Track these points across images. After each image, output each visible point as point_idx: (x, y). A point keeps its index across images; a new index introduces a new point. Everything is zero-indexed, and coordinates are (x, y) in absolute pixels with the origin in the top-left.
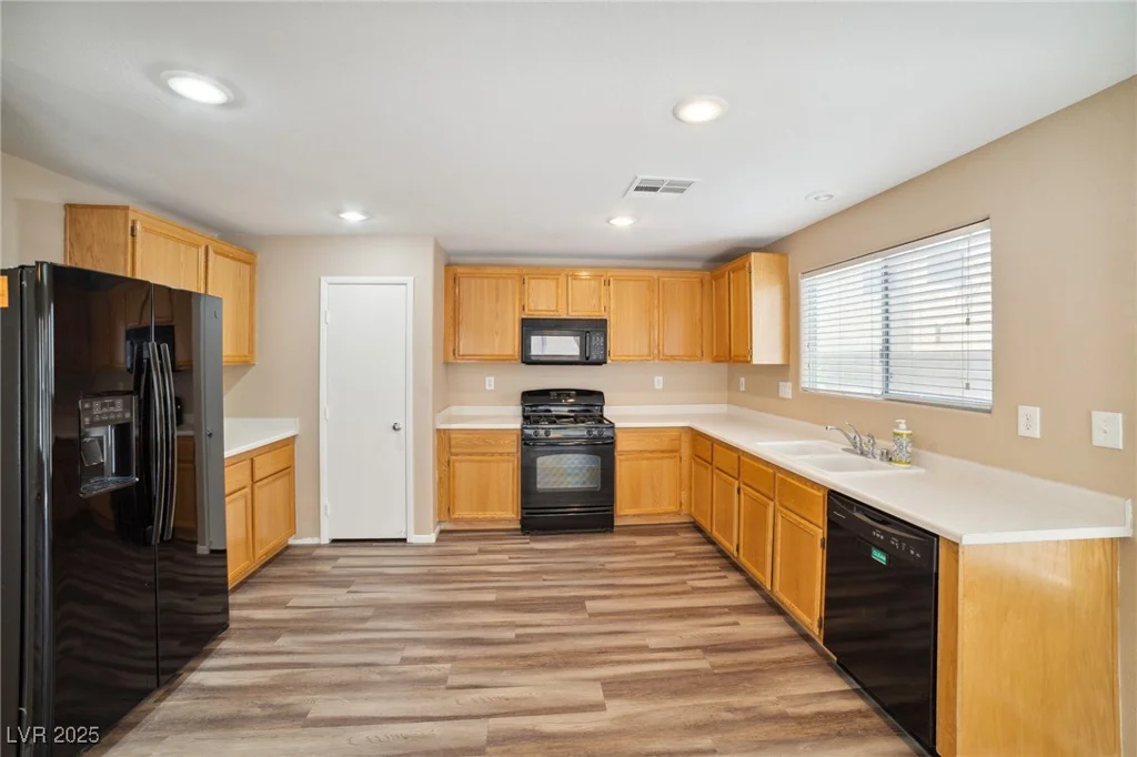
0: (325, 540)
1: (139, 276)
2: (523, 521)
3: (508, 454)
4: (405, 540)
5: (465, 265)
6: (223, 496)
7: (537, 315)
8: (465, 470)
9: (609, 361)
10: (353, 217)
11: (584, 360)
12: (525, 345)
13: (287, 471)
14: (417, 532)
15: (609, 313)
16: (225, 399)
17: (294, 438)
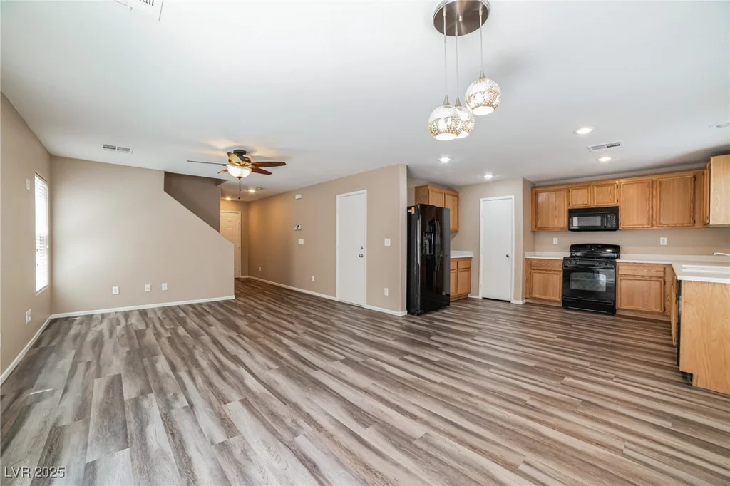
0: (480, 297)
1: (430, 204)
2: (563, 302)
3: (558, 271)
4: (510, 302)
5: (541, 187)
6: (449, 270)
7: (576, 207)
8: (537, 277)
9: (620, 228)
10: (488, 176)
11: (603, 228)
12: (570, 222)
13: (468, 269)
14: (515, 299)
15: (620, 203)
16: (451, 243)
17: (471, 258)
